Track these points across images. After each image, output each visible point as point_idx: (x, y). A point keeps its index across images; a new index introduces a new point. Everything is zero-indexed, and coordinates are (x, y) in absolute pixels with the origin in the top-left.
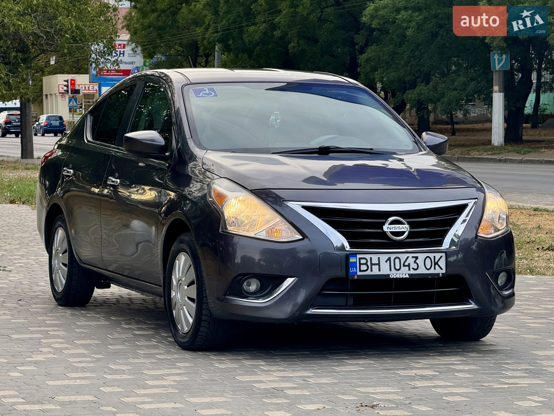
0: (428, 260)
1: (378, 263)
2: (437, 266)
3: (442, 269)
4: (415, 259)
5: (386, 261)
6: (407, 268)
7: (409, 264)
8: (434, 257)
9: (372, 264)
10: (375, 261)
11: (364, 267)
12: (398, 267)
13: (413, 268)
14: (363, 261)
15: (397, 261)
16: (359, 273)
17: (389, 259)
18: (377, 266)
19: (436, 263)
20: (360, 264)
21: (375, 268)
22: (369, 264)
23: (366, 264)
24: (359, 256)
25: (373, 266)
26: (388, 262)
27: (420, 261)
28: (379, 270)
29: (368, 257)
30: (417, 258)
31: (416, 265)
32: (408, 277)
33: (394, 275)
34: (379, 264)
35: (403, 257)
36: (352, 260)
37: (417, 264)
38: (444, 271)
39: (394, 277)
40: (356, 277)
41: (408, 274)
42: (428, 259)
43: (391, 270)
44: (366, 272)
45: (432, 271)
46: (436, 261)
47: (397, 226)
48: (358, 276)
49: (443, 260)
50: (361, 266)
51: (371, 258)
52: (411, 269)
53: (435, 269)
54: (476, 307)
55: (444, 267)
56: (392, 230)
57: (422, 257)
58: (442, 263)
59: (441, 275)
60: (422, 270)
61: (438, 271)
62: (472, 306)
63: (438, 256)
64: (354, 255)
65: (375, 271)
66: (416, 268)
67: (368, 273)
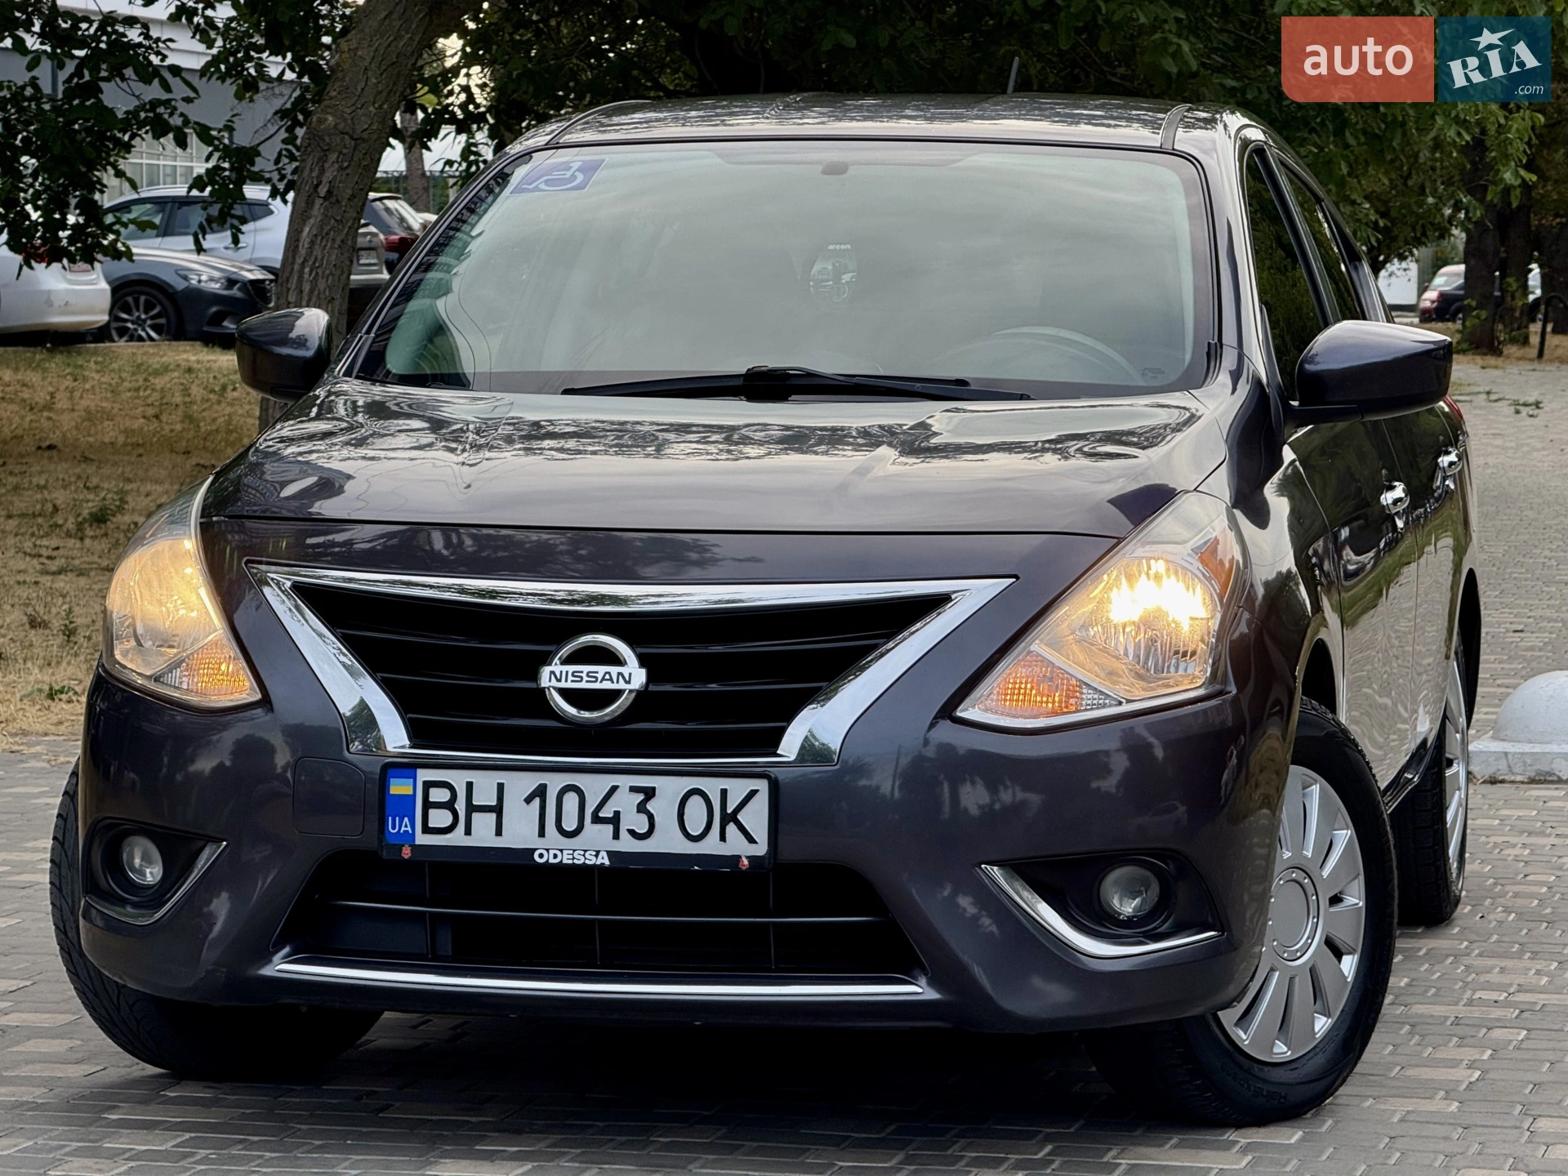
0: (696, 806)
1: (494, 803)
2: (731, 828)
3: (751, 840)
4: (641, 797)
5: (528, 800)
6: (610, 828)
7: (617, 813)
8: (724, 792)
9: (471, 808)
10: (485, 795)
11: (440, 818)
12: (570, 824)
13: (632, 832)
14: (439, 795)
15: (571, 800)
16: (422, 839)
17: (541, 792)
18: (494, 816)
19: (730, 818)
20: (428, 805)
21: (484, 824)
22: (460, 806)
23: (450, 805)
24: (424, 775)
25: (476, 816)
26: (537, 801)
27: (663, 807)
28: (499, 832)
29: (458, 779)
30: (650, 793)
31: (644, 818)
32: (607, 862)
33: (553, 850)
34: (498, 810)
35: (595, 786)
36: (399, 787)
37: (651, 817)
38: (761, 849)
39: (552, 861)
40: (406, 853)
41: (608, 852)
42: (696, 803)
43: (542, 834)
44: (449, 836)
45: (711, 846)
46: (729, 811)
47: (586, 668)
48: (416, 849)
49: (761, 804)
50: (432, 812)
51: (470, 786)
52: (624, 834)
53: (723, 838)
54: (932, 995)
55: (761, 833)
56: (563, 685)
57: (670, 789)
58: (757, 817)
59: (746, 862)
60: (668, 841)
61: (735, 845)
62: (917, 990)
63: (738, 789)
64: (412, 771)
65: (483, 834)
66: (643, 828)
67: (457, 838)
